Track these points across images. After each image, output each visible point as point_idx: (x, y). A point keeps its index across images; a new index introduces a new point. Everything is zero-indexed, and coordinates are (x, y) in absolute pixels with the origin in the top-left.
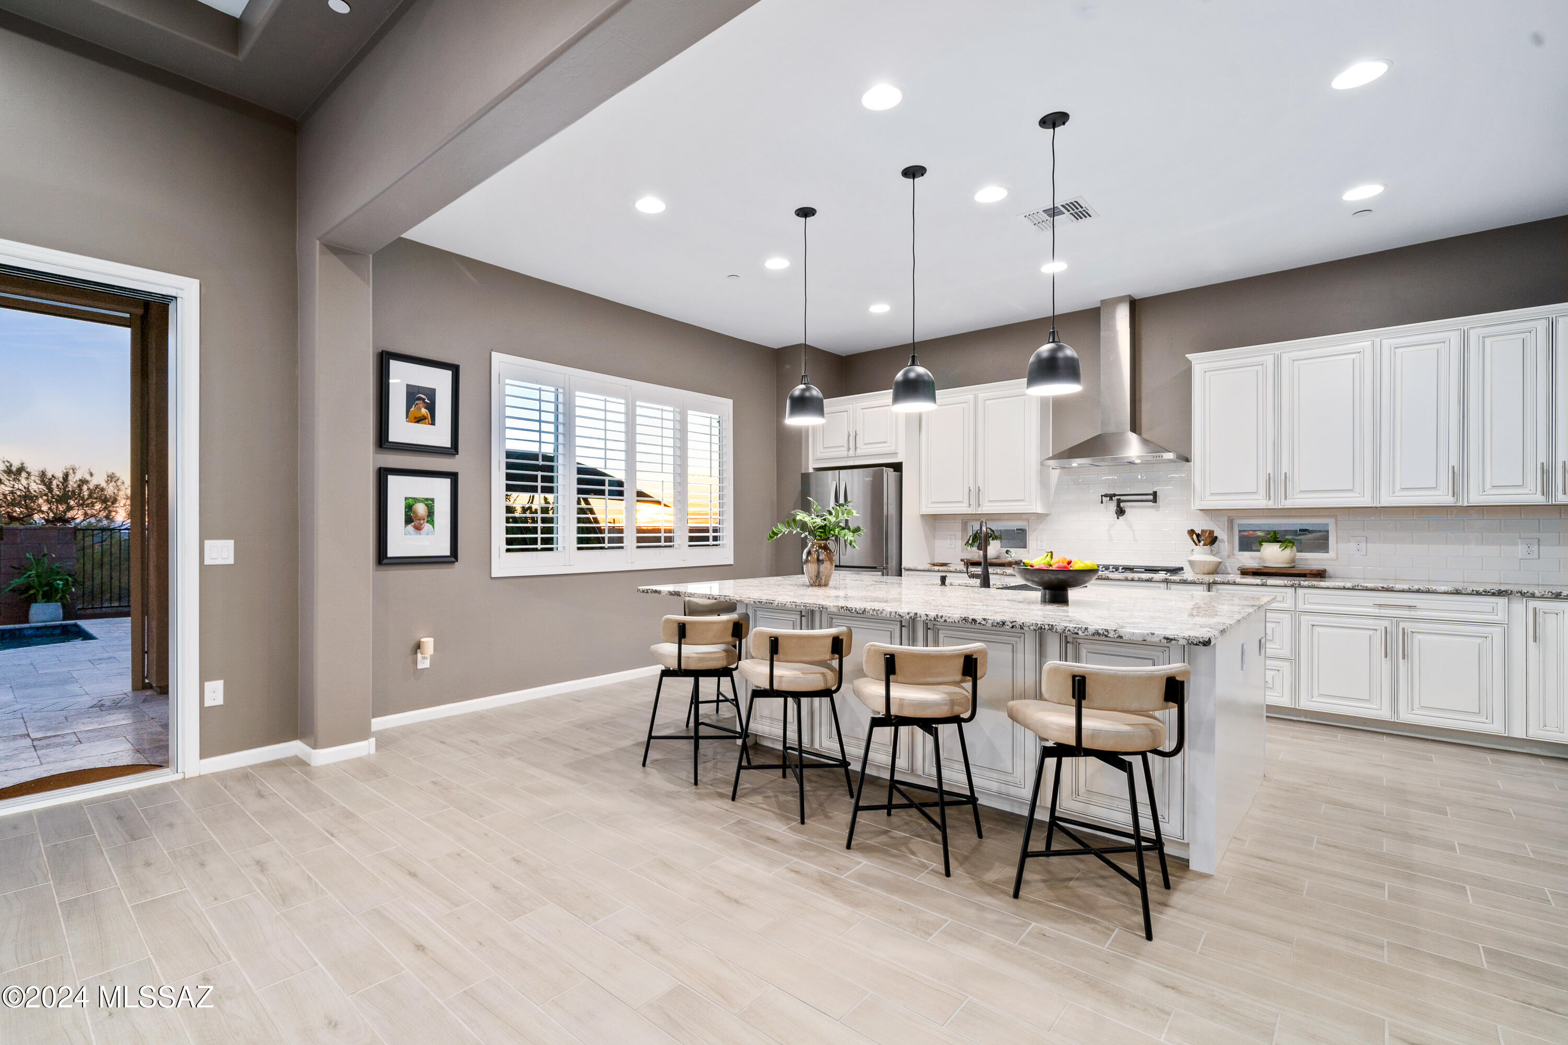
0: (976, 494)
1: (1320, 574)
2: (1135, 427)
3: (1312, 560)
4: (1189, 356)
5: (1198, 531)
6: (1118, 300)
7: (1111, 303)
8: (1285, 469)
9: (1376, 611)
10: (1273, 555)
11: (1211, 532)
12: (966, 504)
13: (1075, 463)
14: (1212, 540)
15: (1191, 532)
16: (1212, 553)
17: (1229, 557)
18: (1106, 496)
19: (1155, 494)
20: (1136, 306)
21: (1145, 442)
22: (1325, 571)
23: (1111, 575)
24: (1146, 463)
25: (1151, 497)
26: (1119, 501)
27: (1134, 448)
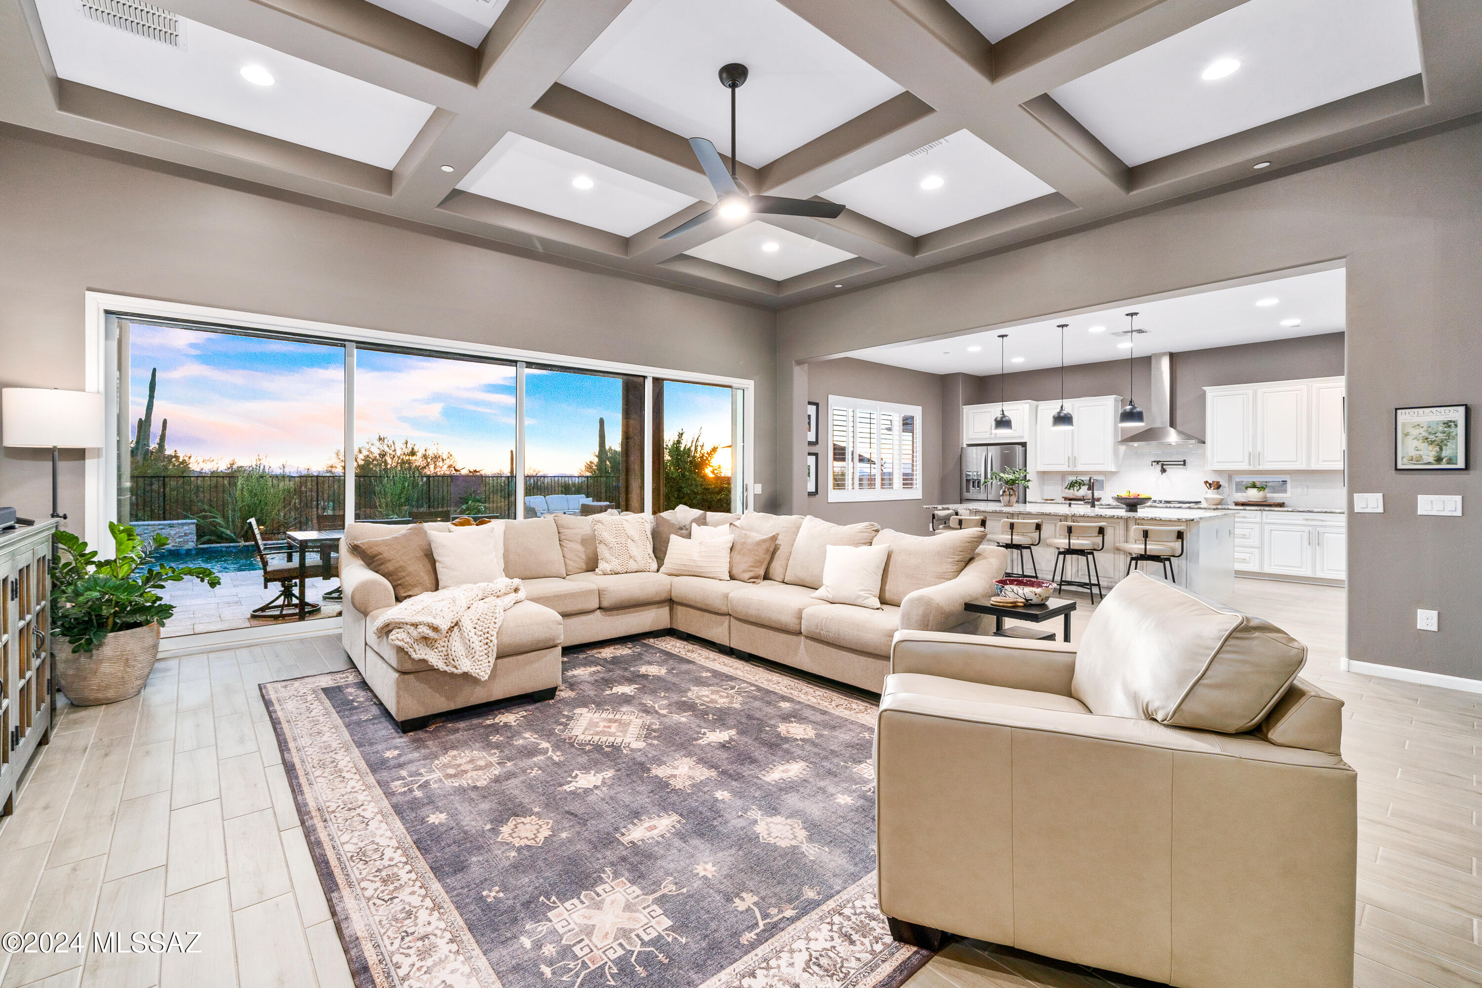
0: (1073, 460)
1: (1281, 505)
2: (1172, 425)
3: (1277, 497)
4: (1204, 388)
5: (1210, 482)
6: (1164, 354)
7: (1160, 355)
8: (1259, 449)
9: (1304, 522)
10: (1253, 495)
11: (1218, 482)
12: (1066, 466)
13: (1136, 444)
14: (1218, 486)
15: (1206, 482)
16: (1218, 494)
17: (1229, 496)
18: (1155, 462)
19: (1184, 461)
20: (1172, 356)
21: (1180, 433)
22: (1284, 503)
23: (1157, 505)
24: (1178, 445)
25: (1182, 463)
26: (1163, 465)
27: (1172, 437)
